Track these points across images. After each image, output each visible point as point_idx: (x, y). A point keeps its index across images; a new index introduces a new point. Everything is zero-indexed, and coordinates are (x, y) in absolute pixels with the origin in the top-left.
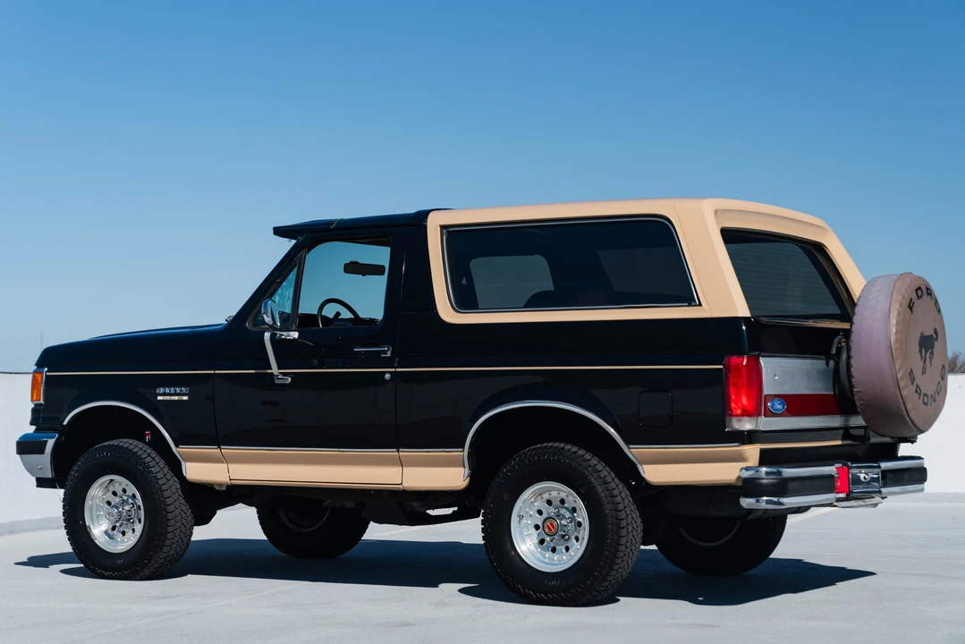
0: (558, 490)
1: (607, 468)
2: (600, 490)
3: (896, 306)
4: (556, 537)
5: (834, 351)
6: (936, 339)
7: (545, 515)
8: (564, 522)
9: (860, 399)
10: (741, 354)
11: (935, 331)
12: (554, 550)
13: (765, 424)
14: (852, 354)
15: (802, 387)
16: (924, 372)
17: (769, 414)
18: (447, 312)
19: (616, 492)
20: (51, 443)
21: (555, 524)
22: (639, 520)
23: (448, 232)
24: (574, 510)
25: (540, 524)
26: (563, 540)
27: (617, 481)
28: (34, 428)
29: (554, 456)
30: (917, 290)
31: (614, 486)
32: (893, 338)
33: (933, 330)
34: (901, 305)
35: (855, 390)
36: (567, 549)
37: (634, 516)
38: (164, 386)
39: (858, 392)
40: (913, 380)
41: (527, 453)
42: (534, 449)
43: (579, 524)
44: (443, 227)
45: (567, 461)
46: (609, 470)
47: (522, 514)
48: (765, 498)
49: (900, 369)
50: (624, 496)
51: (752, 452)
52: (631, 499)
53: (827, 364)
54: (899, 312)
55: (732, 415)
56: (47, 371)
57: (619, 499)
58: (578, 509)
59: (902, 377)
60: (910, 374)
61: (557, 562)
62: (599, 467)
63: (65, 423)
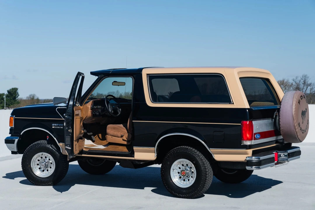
0: (186, 161)
1: (202, 155)
2: (200, 162)
3: (294, 103)
4: (185, 176)
5: (274, 117)
6: (306, 112)
7: (181, 169)
8: (188, 172)
9: (283, 132)
10: (247, 120)
11: (306, 109)
12: (184, 180)
13: (253, 142)
14: (280, 117)
15: (265, 129)
16: (303, 123)
17: (255, 139)
18: (149, 103)
19: (205, 163)
20: (16, 140)
21: (185, 172)
22: (212, 171)
23: (149, 76)
24: (191, 168)
25: (180, 172)
26: (187, 177)
27: (205, 159)
28: (11, 135)
29: (185, 151)
30: (301, 97)
31: (205, 161)
32: (294, 113)
33: (305, 109)
34: (296, 102)
35: (281, 129)
36: (189, 180)
37: (211, 170)
38: (55, 124)
39: (282, 130)
40: (299, 126)
41: (176, 149)
42: (178, 148)
43: (193, 172)
44: (147, 74)
45: (189, 152)
46: (203, 155)
47: (174, 169)
48: (254, 167)
49: (296, 123)
50: (207, 164)
51: (250, 151)
52: (209, 165)
53: (272, 120)
54: (296, 104)
55: (244, 140)
56: (15, 117)
57: (206, 165)
58: (192, 168)
59: (296, 126)
60: (299, 124)
61: (185, 184)
62: (200, 155)
63: (21, 134)
